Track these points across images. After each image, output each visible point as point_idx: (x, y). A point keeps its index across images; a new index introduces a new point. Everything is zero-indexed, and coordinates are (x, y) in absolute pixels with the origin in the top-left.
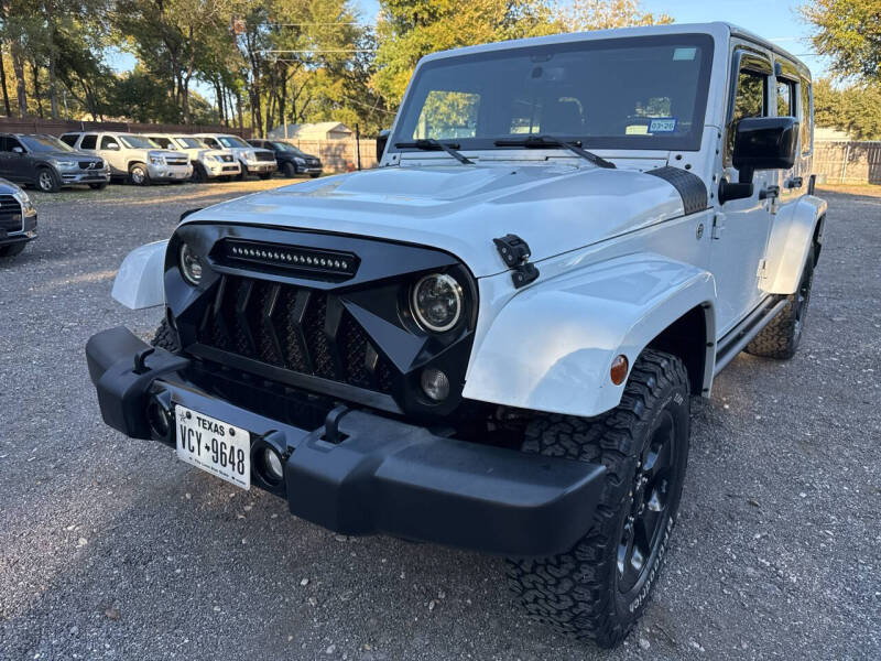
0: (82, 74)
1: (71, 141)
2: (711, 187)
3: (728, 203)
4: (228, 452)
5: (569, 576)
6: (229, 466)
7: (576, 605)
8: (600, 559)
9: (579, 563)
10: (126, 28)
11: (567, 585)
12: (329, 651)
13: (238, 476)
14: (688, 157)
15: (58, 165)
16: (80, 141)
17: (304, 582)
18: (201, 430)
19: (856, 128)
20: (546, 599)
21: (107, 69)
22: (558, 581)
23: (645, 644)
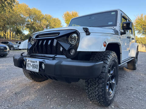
0: (20, 34)
1: (17, 43)
2: (119, 32)
3: (122, 35)
4: (35, 66)
5: (97, 87)
6: (35, 68)
7: (99, 93)
8: (103, 82)
9: (99, 84)
10: (28, 27)
11: (97, 88)
12: (51, 107)
13: (36, 70)
14: (115, 27)
15: (14, 46)
16: (18, 43)
17: (48, 97)
18: (31, 63)
19: (142, 43)
20: (93, 93)
21: (24, 34)
22: (95, 88)
23: (113, 107)
